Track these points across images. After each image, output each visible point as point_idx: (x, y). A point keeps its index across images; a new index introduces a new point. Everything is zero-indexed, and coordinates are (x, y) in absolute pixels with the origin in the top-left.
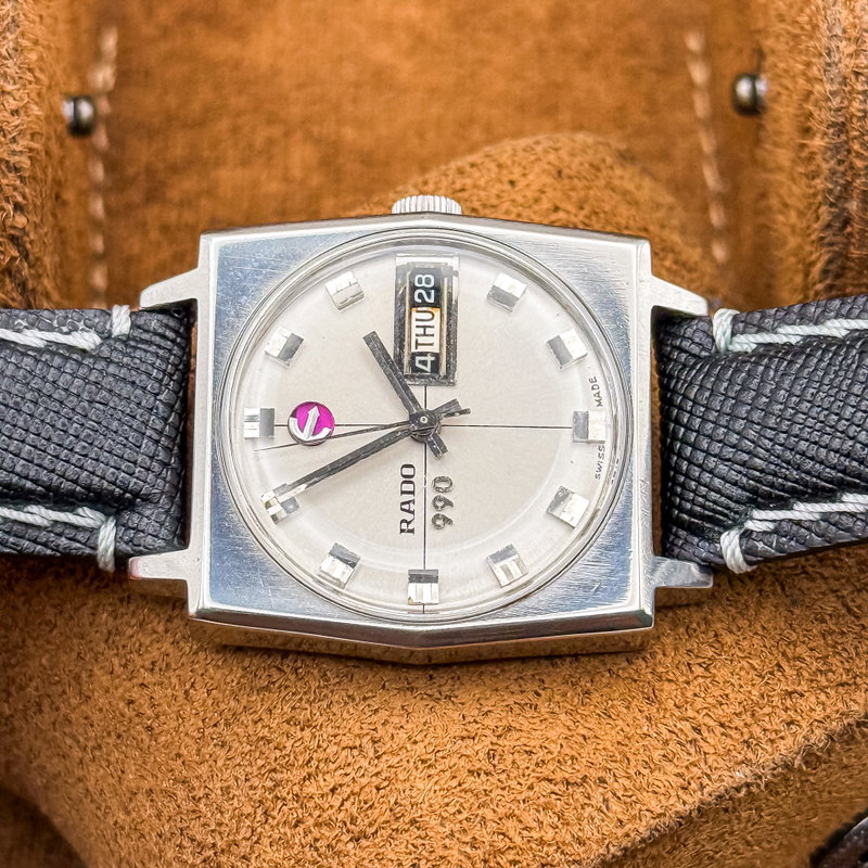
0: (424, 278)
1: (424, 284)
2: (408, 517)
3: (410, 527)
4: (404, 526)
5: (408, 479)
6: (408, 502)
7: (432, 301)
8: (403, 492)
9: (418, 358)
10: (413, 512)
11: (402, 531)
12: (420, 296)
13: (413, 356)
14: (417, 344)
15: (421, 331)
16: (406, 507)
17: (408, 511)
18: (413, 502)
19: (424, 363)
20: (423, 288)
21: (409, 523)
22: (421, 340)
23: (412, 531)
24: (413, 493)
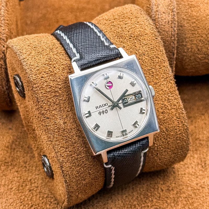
0: (140, 95)
1: (139, 96)
2: (99, 107)
3: (97, 108)
4: (97, 107)
5: (105, 105)
6: (101, 106)
7: (137, 98)
8: (102, 105)
9: (126, 99)
10: (100, 108)
11: (96, 107)
12: (137, 96)
13: (126, 98)
14: (128, 98)
15: (131, 98)
16: (100, 106)
17: (100, 107)
18: (102, 107)
19: (126, 101)
20: (138, 96)
21: (98, 108)
22: (129, 99)
23: (97, 109)
24: (103, 107)
